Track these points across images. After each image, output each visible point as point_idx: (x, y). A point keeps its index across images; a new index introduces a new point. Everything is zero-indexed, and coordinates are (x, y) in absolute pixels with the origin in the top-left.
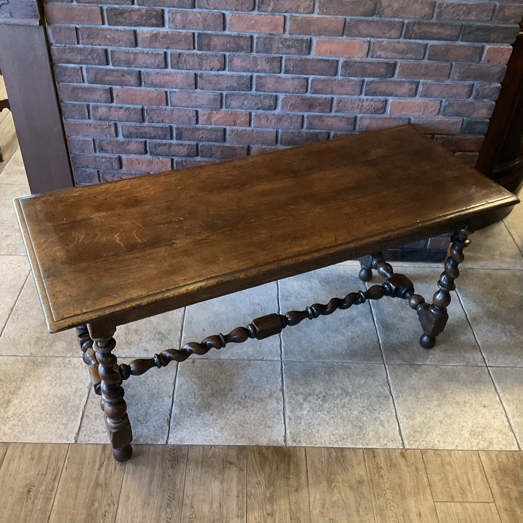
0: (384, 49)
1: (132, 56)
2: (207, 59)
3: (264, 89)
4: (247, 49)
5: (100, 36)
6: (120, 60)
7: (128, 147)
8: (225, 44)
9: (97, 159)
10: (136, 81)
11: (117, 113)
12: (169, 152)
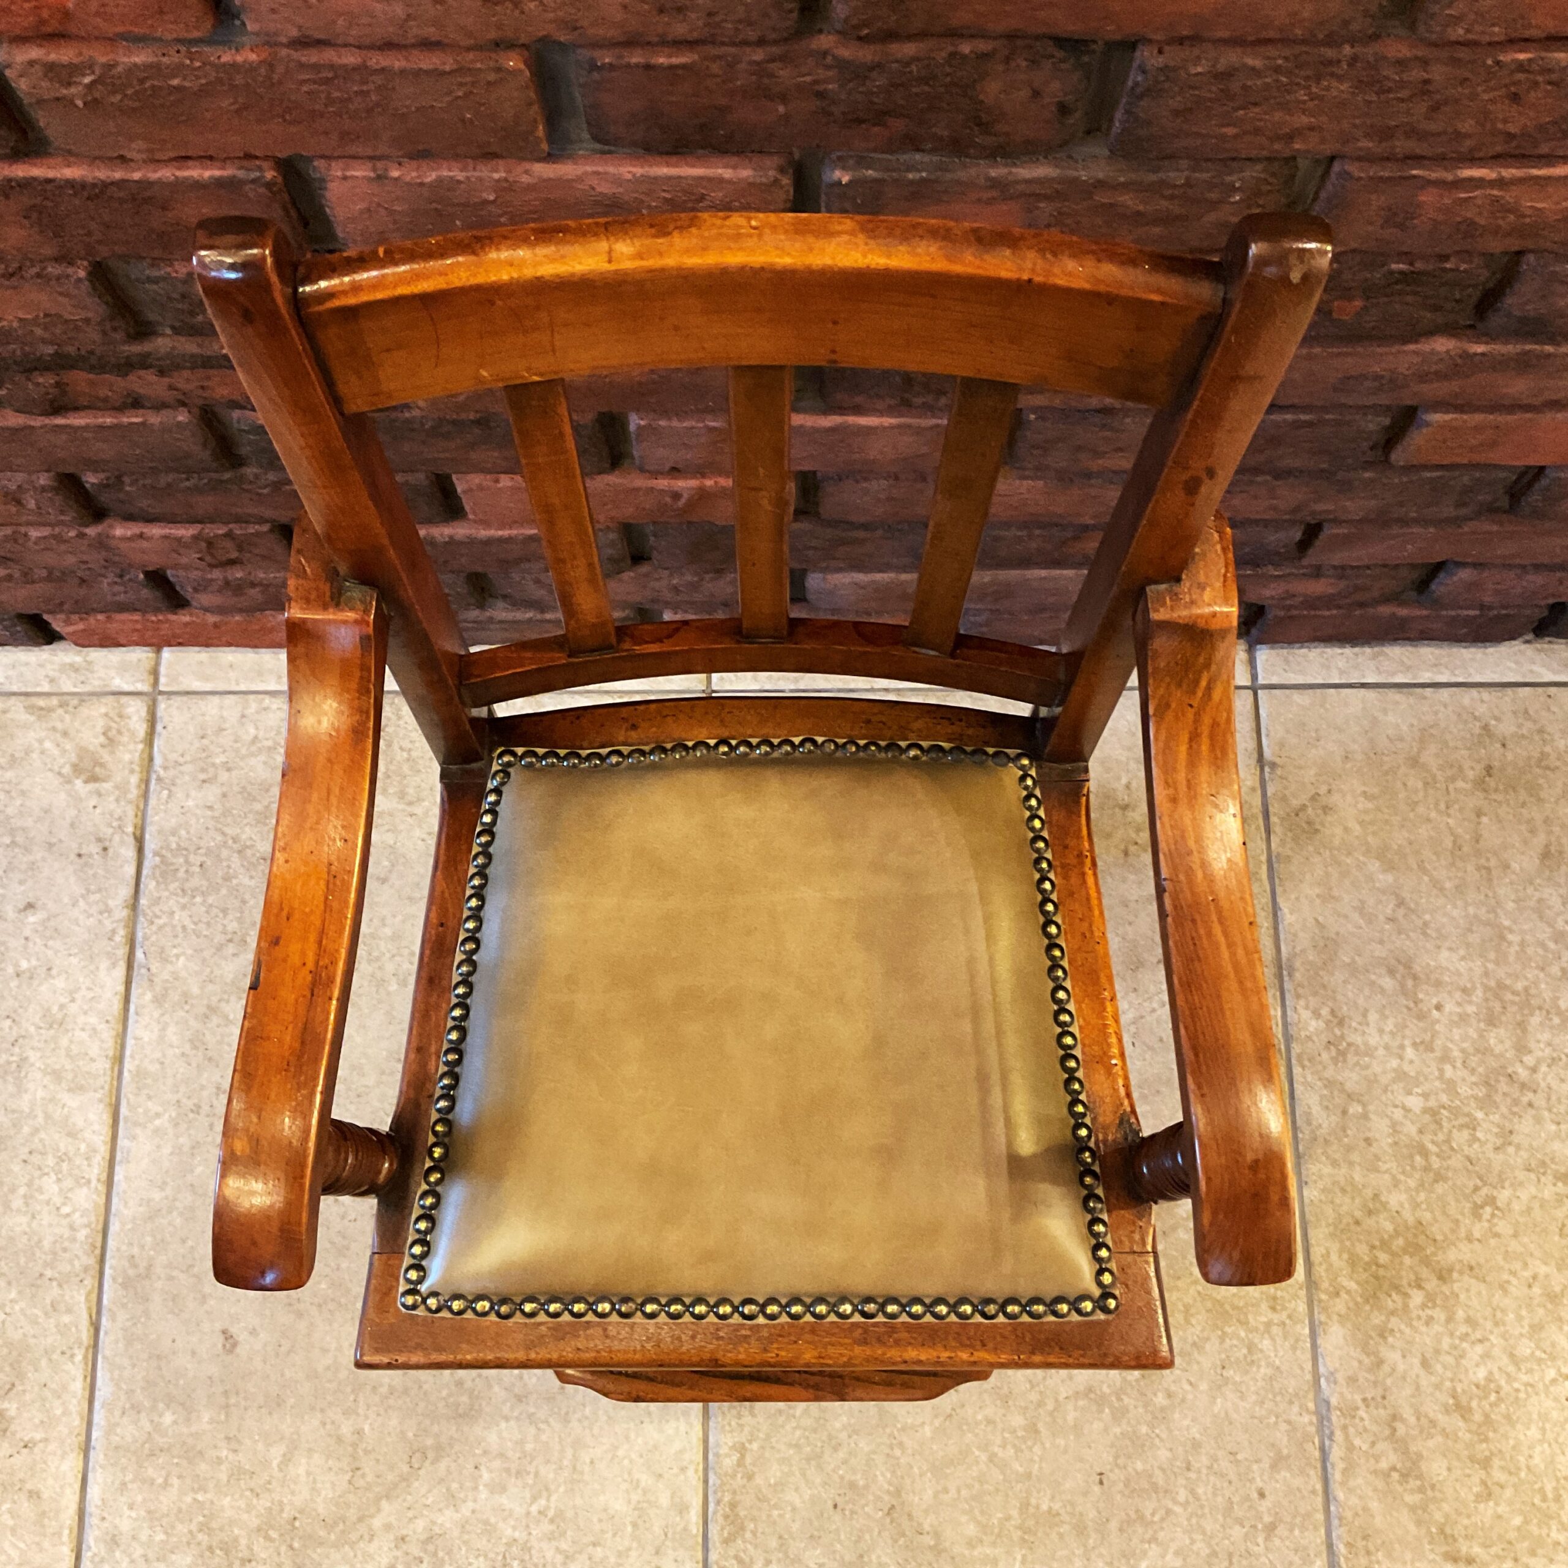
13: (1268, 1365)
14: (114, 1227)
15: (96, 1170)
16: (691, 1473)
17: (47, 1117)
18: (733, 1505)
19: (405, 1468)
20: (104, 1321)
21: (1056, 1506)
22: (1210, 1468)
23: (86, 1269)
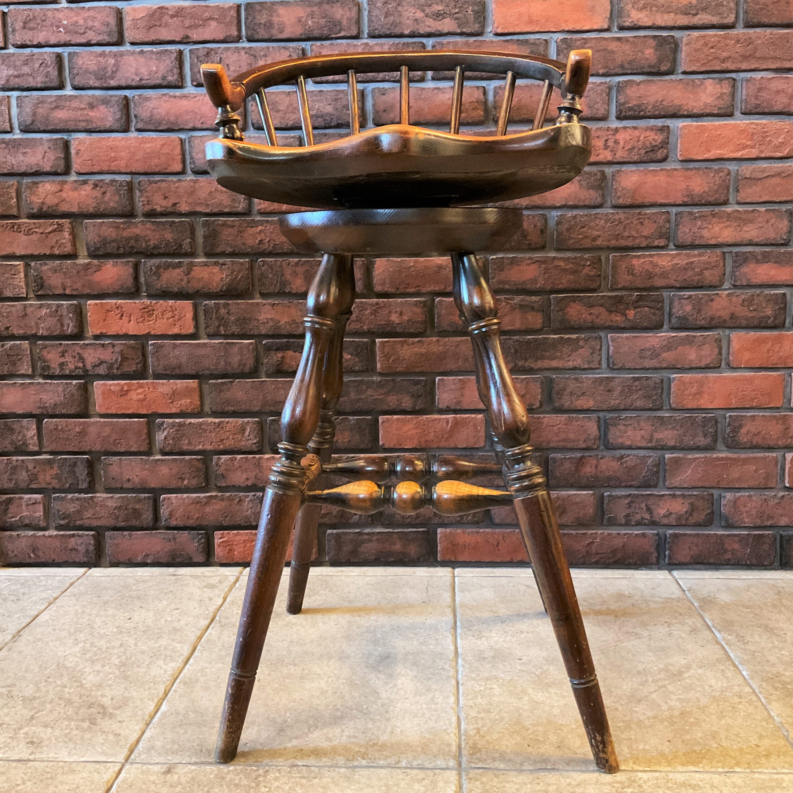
0: (644, 7)
1: (112, 61)
2: (265, 56)
3: (392, 115)
4: (349, 28)
5: (48, 23)
6: (87, 71)
7: (98, 277)
8: (303, 20)
9: (29, 310)
10: (118, 116)
11: (75, 194)
12: (188, 282)
13: (744, 712)
14: (185, 671)
15: (181, 660)
16: (452, 735)
17: (165, 648)
18: (475, 744)
19: (306, 731)
20: (171, 693)
21: (648, 747)
22: (726, 738)
23: (168, 680)
